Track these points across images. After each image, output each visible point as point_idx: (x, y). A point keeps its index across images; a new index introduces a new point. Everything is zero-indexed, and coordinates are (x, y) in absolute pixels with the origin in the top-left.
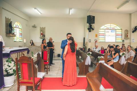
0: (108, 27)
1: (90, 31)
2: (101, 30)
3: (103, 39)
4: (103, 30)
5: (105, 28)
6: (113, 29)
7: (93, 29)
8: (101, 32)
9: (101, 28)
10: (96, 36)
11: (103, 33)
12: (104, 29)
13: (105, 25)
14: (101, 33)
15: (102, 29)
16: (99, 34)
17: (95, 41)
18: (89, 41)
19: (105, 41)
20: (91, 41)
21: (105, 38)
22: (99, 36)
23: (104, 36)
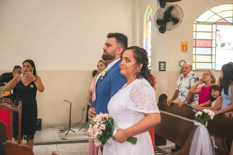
0: (224, 15)
1: (162, 30)
2: (200, 27)
3: (208, 59)
4: (208, 28)
5: (216, 19)
7: (176, 21)
8: (201, 32)
9: (201, 18)
10: (184, 48)
11: (208, 36)
12: (212, 24)
13: (215, 9)
14: (200, 36)
15: (204, 23)
16: (194, 41)
17: (181, 68)
18: (160, 66)
19: (213, 68)
20: (165, 65)
21: (213, 57)
22: (194, 49)
23: (212, 47)
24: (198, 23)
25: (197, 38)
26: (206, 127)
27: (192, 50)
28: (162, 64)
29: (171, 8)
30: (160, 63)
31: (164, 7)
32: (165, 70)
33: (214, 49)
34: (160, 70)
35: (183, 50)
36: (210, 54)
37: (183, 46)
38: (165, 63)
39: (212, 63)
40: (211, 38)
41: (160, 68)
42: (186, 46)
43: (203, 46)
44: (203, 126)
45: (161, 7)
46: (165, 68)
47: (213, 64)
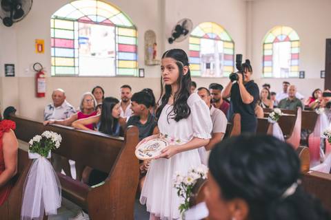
2: (59, 23)
3: (70, 62)
4: (69, 25)
6: (107, 22)
8: (60, 29)
9: (60, 13)
10: (40, 47)
11: (69, 35)
13: (77, 4)
14: (59, 34)
16: (52, 40)
17: (36, 72)
18: (6, 70)
19: (77, 73)
20: (14, 69)
21: (76, 60)
22: (53, 49)
23: (74, 49)
24: (56, 18)
25: (56, 37)
26: (48, 159)
27: (50, 51)
28: (10, 68)
30: (6, 65)
32: (14, 75)
33: (76, 51)
34: (7, 76)
35: (38, 50)
36: (72, 56)
37: (38, 45)
38: (13, 65)
39: (74, 67)
40: (72, 38)
41: (6, 73)
42: (42, 46)
43: (63, 46)
44: (43, 158)
46: (14, 72)
47: (77, 68)
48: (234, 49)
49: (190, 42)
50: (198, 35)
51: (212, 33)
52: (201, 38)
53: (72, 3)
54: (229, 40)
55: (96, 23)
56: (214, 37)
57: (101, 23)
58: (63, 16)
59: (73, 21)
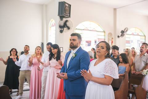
1: (61, 31)
6: (94, 30)
21: (83, 45)
24: (76, 29)
29: (67, 21)
31: (62, 20)
45: (61, 20)
48: (145, 39)
49: (126, 37)
50: (129, 34)
51: (135, 32)
52: (131, 35)
53: (82, 23)
54: (143, 35)
55: (90, 30)
56: (136, 34)
57: (92, 31)
58: (78, 28)
59: (82, 30)
